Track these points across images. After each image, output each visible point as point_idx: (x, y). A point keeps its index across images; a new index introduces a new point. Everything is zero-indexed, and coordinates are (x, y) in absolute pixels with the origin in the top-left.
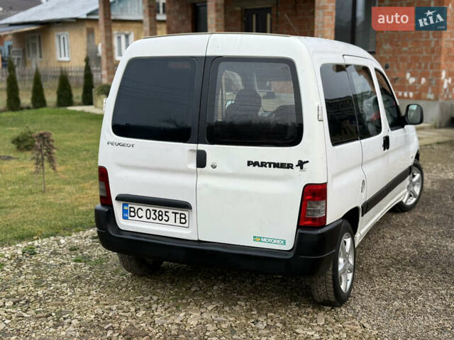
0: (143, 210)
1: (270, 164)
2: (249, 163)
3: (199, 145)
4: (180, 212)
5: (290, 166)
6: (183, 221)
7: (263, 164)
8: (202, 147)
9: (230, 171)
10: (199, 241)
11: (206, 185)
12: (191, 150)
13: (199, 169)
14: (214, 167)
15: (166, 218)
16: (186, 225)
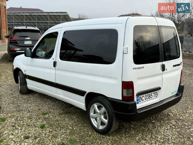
3: (163, 62)
5: (179, 65)
6: (156, 95)
7: (176, 66)
12: (161, 65)
13: (163, 72)
14: (166, 70)
16: (157, 97)
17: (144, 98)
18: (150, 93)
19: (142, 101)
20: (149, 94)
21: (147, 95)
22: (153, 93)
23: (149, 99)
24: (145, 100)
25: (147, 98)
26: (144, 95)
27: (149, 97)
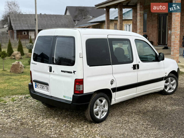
0: (39, 85)
1: (67, 71)
2: (62, 71)
3: (50, 64)
4: (47, 86)
5: (71, 73)
6: (48, 89)
7: (65, 72)
8: (51, 65)
9: (57, 74)
10: (51, 96)
11: (52, 78)
12: (48, 66)
13: (50, 72)
14: (54, 72)
15: (44, 88)
16: (48, 91)
17: (39, 86)
18: (44, 85)
19: (38, 88)
20: (42, 85)
21: (41, 85)
22: (45, 86)
23: (42, 89)
24: (39, 88)
25: (41, 87)
26: (40, 84)
27: (42, 88)
